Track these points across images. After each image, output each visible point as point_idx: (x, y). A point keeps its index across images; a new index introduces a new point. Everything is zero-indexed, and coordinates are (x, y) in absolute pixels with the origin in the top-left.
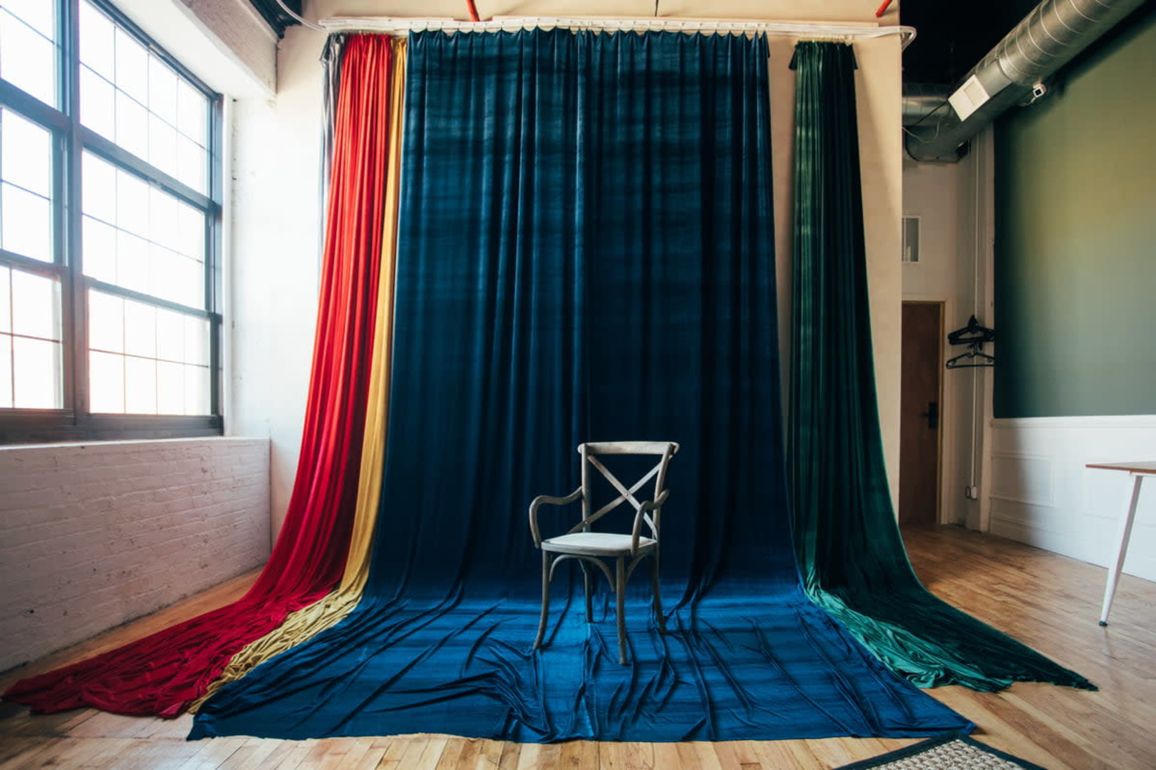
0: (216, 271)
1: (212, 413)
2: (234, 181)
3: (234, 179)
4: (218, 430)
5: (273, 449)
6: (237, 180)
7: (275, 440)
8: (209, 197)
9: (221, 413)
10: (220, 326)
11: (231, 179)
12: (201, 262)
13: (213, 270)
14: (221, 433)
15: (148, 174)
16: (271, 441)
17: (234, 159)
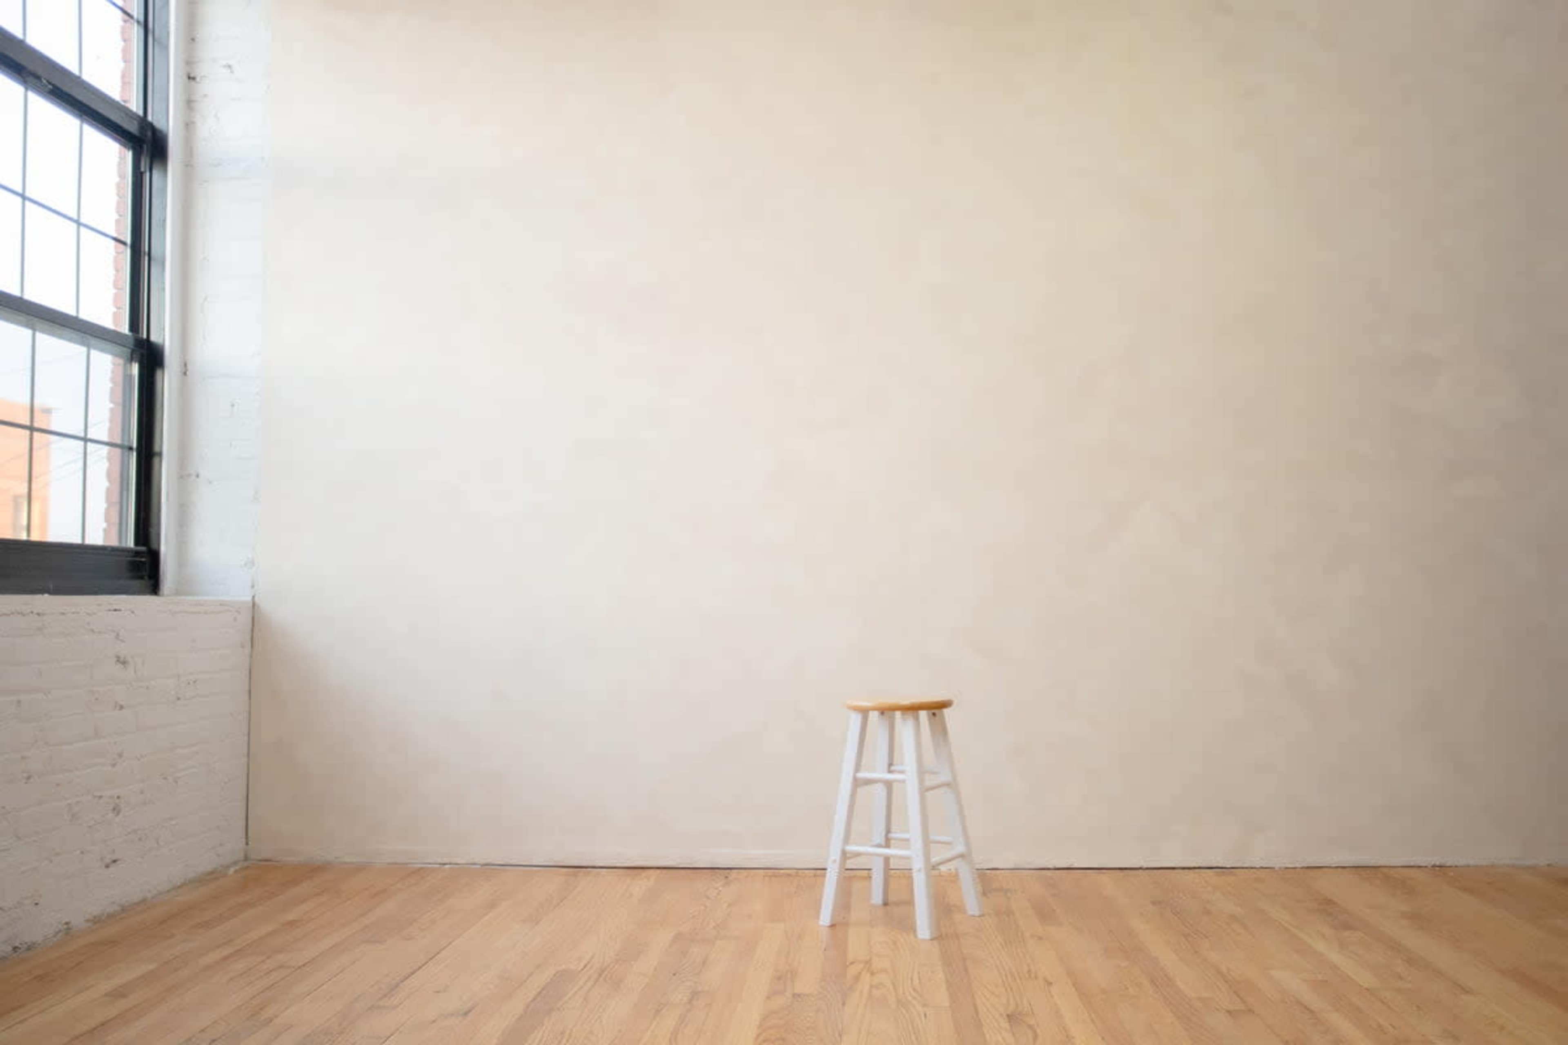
0: (153, 263)
1: (137, 543)
2: (193, 83)
3: (191, 78)
4: (146, 583)
5: (256, 620)
6: (198, 79)
7: (265, 605)
8: (141, 113)
9: (154, 546)
10: (159, 373)
11: (185, 78)
12: (124, 243)
13: (146, 258)
14: (154, 588)
15: (24, 63)
16: (254, 604)
17: (191, 40)
